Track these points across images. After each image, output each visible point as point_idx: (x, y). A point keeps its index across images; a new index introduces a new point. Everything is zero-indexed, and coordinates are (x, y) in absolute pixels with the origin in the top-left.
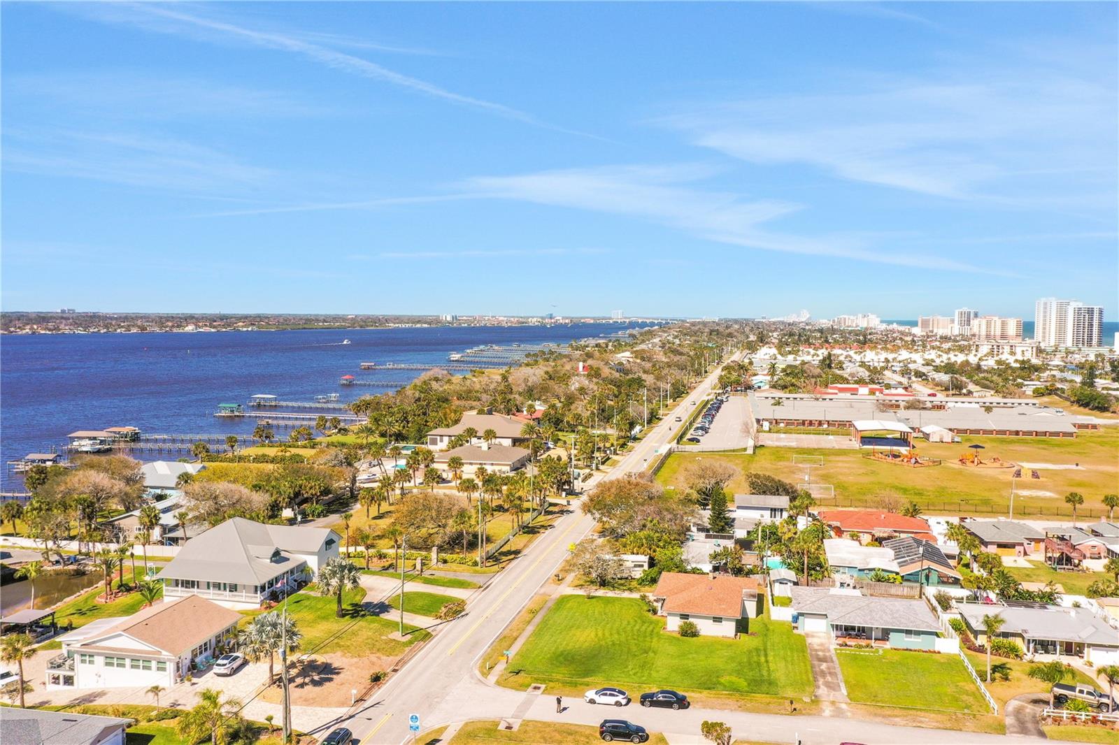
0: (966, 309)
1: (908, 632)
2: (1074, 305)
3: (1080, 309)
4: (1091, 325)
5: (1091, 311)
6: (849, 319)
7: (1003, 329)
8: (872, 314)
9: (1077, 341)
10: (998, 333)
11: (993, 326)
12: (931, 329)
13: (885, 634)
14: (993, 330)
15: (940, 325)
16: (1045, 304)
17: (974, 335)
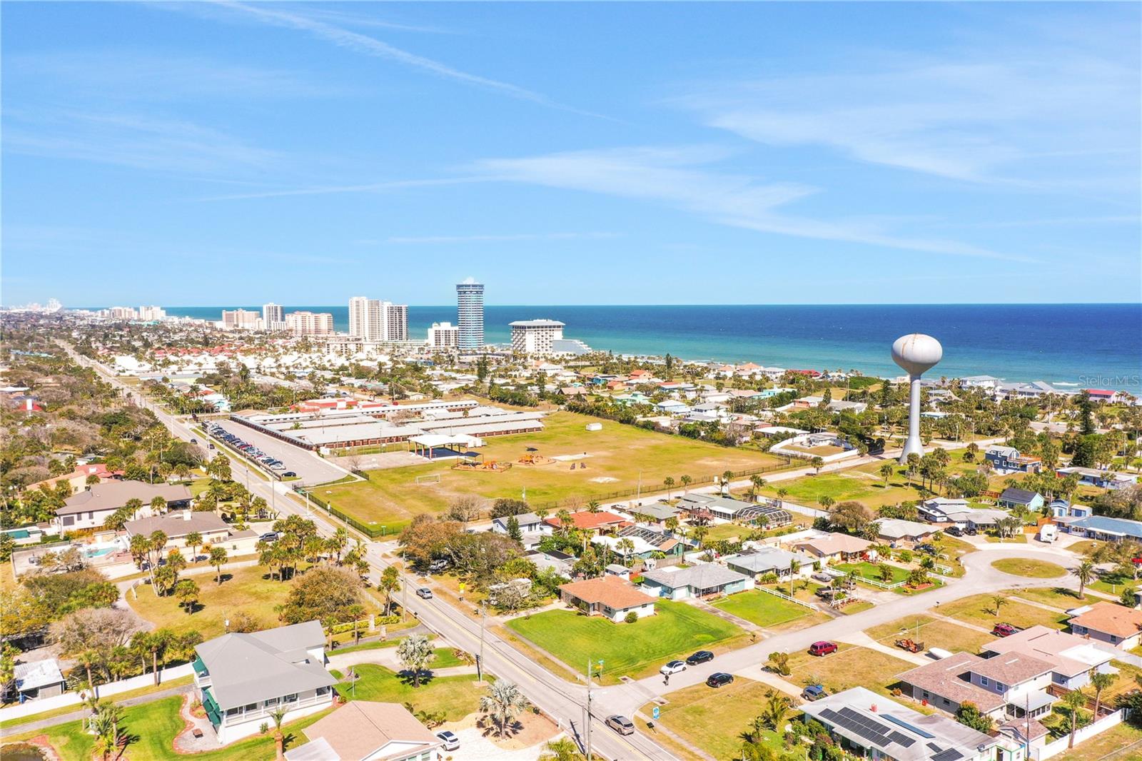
0: (272, 305)
1: (733, 583)
2: (387, 305)
3: (392, 308)
4: (401, 322)
5: (400, 310)
6: (125, 311)
7: (316, 324)
8: (155, 306)
9: (391, 337)
10: (313, 327)
11: (307, 321)
12: (235, 323)
13: (722, 587)
14: (307, 325)
15: (246, 319)
16: (357, 302)
17: (291, 330)
